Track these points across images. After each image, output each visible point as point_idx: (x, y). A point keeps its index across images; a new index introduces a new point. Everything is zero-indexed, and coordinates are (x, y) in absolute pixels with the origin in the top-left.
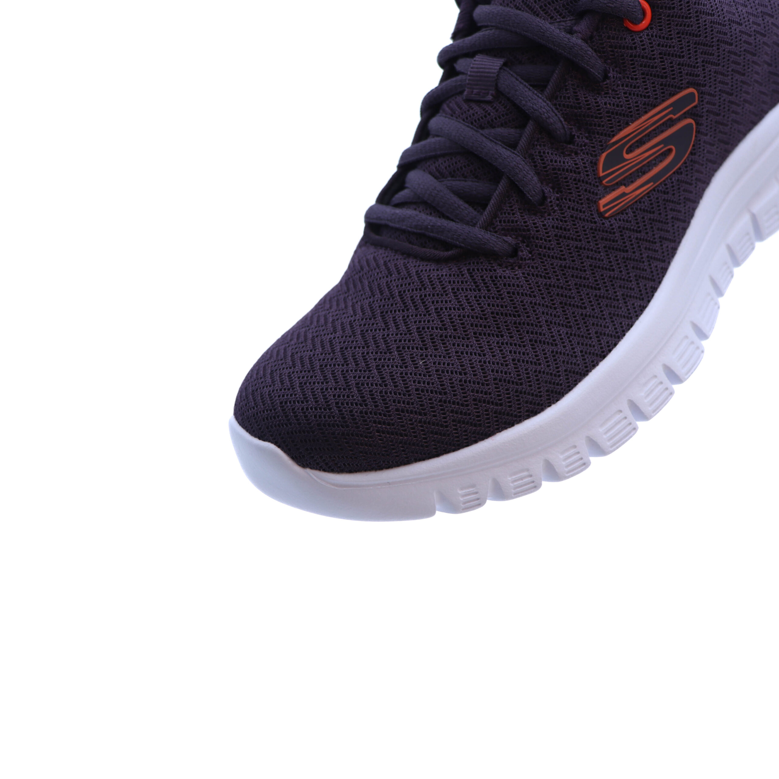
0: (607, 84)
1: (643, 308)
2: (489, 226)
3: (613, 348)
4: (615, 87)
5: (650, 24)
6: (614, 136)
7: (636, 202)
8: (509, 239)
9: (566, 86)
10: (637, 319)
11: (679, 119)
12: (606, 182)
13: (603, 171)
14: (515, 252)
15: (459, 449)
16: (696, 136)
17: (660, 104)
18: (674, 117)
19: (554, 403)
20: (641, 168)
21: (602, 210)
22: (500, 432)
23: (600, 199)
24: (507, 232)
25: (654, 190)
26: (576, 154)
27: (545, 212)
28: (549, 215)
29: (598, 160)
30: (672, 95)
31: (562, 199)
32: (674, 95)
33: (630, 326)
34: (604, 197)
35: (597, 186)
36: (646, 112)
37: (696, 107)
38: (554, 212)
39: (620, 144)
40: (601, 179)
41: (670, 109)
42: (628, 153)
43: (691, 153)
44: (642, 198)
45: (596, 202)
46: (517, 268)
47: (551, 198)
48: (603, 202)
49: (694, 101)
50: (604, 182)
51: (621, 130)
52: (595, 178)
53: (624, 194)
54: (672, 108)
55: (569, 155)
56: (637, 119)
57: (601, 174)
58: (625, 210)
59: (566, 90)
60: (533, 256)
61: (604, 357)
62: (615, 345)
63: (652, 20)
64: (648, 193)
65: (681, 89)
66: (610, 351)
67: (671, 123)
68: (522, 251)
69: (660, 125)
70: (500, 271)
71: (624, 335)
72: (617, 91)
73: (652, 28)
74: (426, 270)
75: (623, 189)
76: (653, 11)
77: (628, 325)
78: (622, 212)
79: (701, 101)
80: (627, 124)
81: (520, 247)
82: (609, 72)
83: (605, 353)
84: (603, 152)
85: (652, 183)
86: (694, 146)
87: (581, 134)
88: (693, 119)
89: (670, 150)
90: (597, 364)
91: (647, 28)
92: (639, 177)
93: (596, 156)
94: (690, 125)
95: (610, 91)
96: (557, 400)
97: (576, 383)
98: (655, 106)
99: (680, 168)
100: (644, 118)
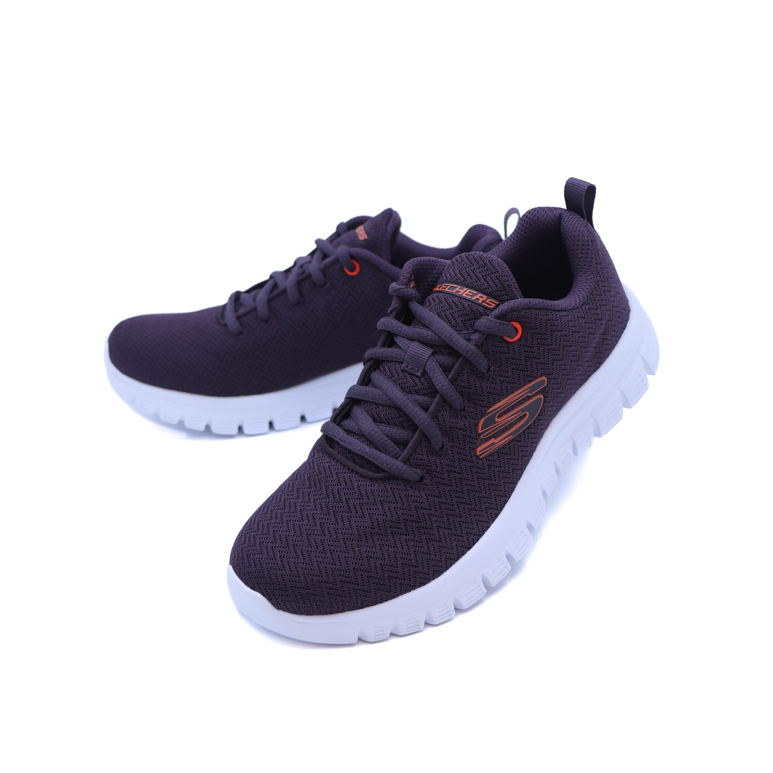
0: (489, 374)
1: (497, 515)
2: (406, 461)
3: (476, 543)
4: (494, 377)
5: (521, 337)
6: (490, 407)
7: (501, 448)
8: (418, 471)
9: (463, 373)
10: (493, 522)
11: (533, 396)
12: (483, 437)
13: (481, 430)
14: (422, 479)
15: (376, 604)
16: (543, 404)
17: (522, 387)
18: (530, 395)
19: (437, 578)
20: (506, 427)
21: (478, 454)
22: (402, 595)
23: (478, 447)
24: (417, 466)
25: (513, 440)
26: (465, 417)
27: (442, 454)
28: (445, 456)
29: (479, 422)
30: (530, 382)
31: (454, 447)
32: (531, 381)
33: (488, 527)
34: (480, 445)
35: (477, 439)
36: (512, 393)
37: (545, 387)
38: (448, 455)
39: (494, 412)
40: (480, 435)
41: (528, 390)
42: (498, 417)
43: (539, 415)
44: (504, 445)
45: (475, 449)
46: (421, 490)
47: (447, 446)
48: (479, 449)
49: (545, 384)
50: (481, 437)
51: (495, 403)
52: (476, 434)
53: (493, 444)
54: (529, 389)
55: (461, 418)
56: (506, 397)
57: (480, 432)
58: (493, 453)
59: (463, 376)
60: (432, 483)
61: (470, 548)
62: (478, 540)
63: (521, 335)
64: (508, 442)
65: (537, 377)
66: (474, 544)
67: (529, 398)
68: (426, 480)
69: (521, 400)
70: (411, 492)
71: (484, 533)
72: (495, 379)
73: (521, 340)
74: (364, 485)
75: (493, 441)
76: (523, 330)
77: (487, 527)
78: (491, 455)
79: (549, 383)
80: (500, 400)
81: (425, 477)
82: (491, 367)
83: (471, 546)
84: (482, 418)
85: (512, 436)
86: (541, 410)
87: (470, 405)
88: (543, 395)
89: (525, 415)
90: (465, 553)
91: (518, 340)
92: (504, 432)
93: (478, 420)
94: (541, 398)
95: (491, 379)
96: (438, 576)
97: (451, 565)
98: (518, 389)
99: (530, 425)
100: (511, 396)
